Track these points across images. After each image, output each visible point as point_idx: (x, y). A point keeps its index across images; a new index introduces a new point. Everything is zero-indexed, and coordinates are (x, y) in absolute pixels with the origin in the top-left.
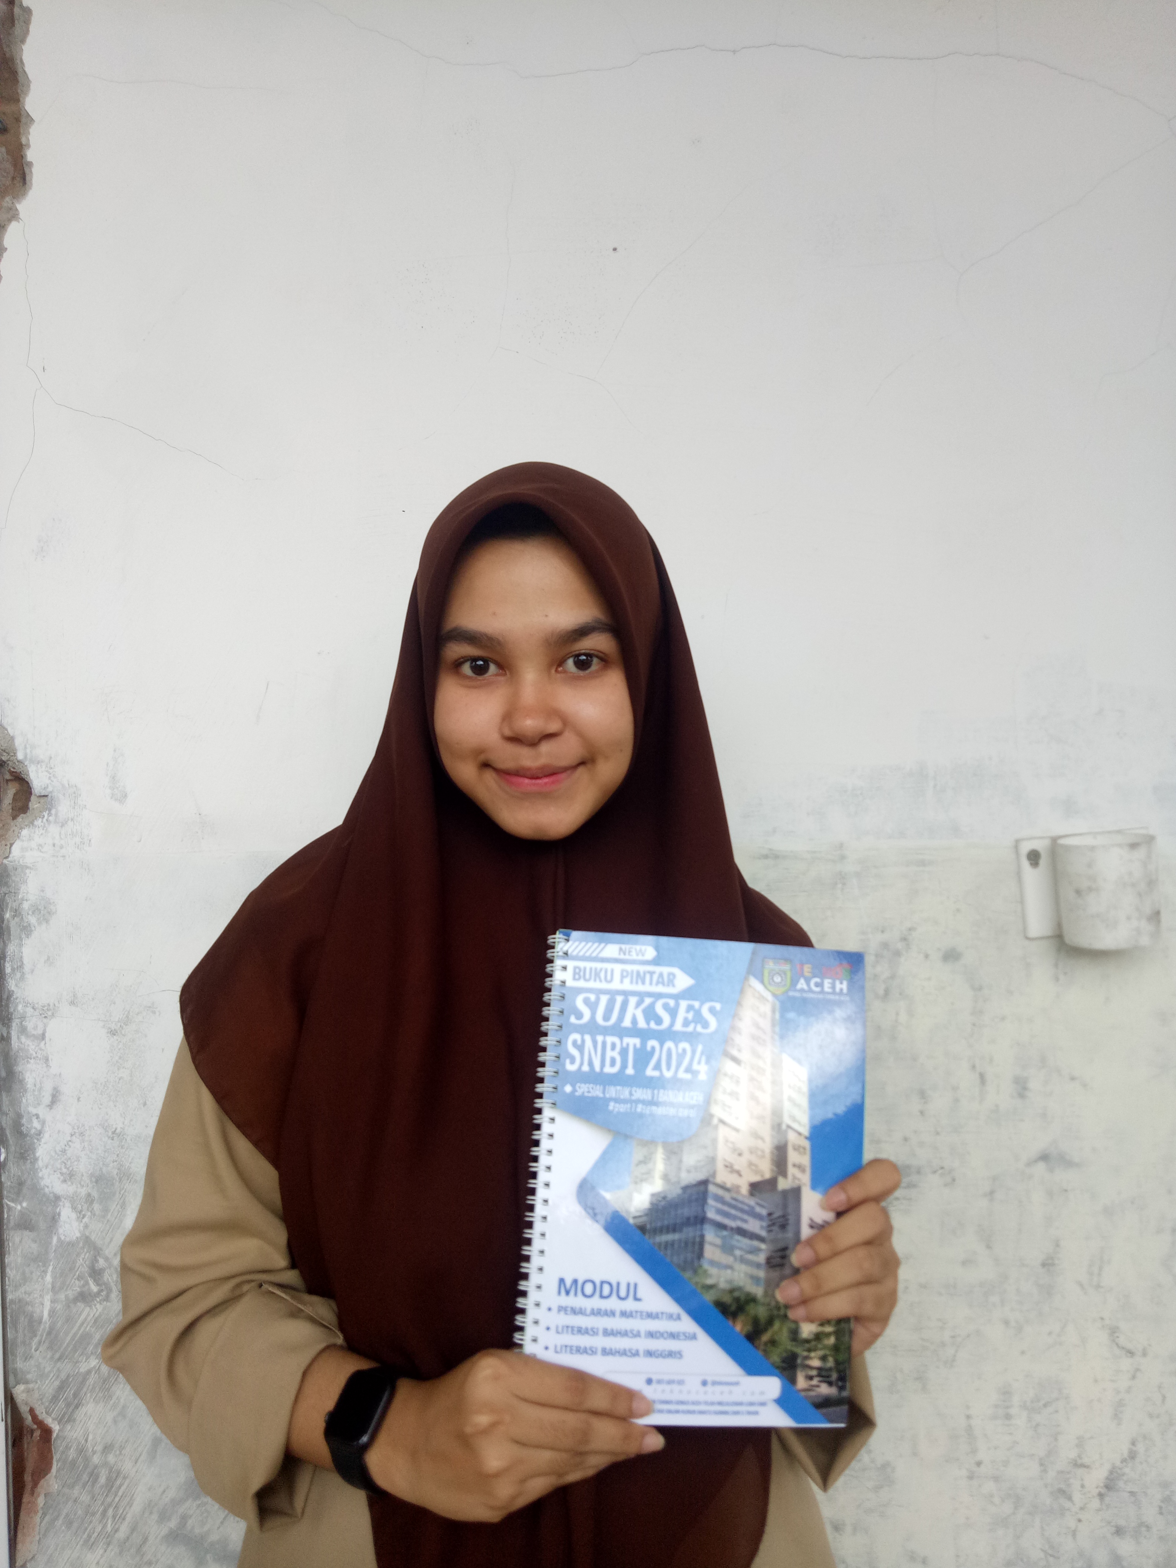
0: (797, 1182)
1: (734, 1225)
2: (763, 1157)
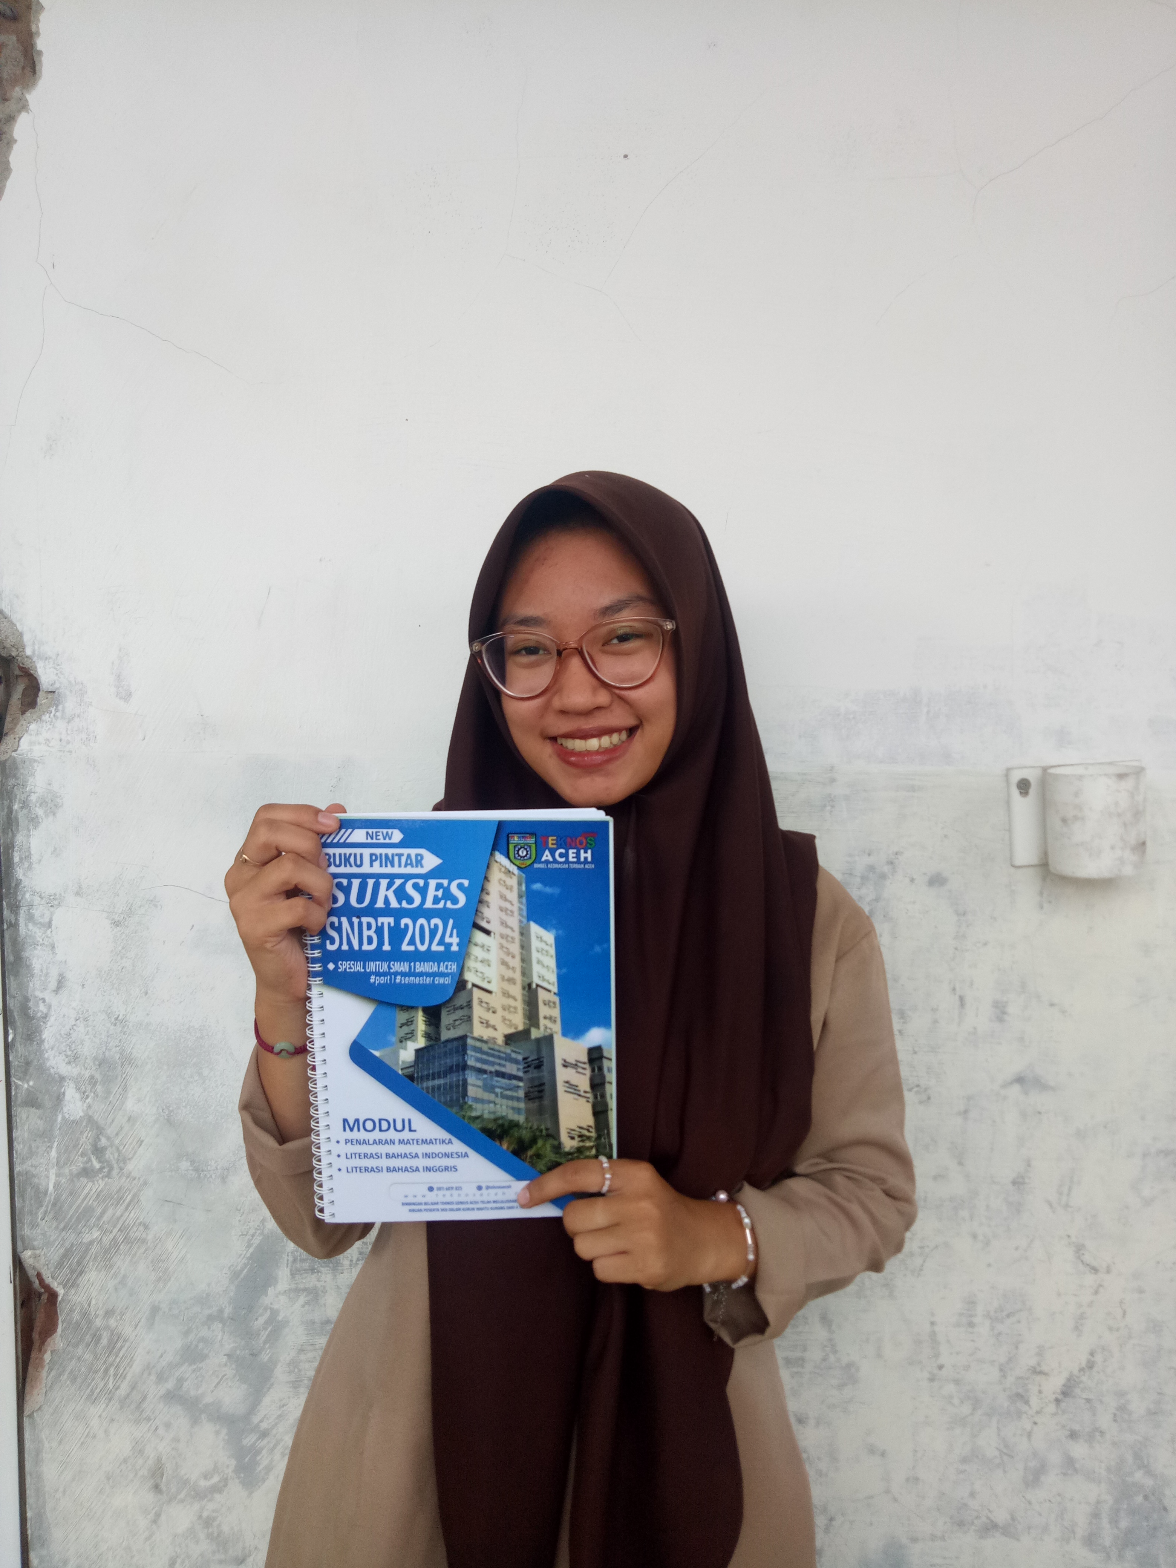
0: (549, 1031)
1: (492, 1069)
2: (516, 1012)
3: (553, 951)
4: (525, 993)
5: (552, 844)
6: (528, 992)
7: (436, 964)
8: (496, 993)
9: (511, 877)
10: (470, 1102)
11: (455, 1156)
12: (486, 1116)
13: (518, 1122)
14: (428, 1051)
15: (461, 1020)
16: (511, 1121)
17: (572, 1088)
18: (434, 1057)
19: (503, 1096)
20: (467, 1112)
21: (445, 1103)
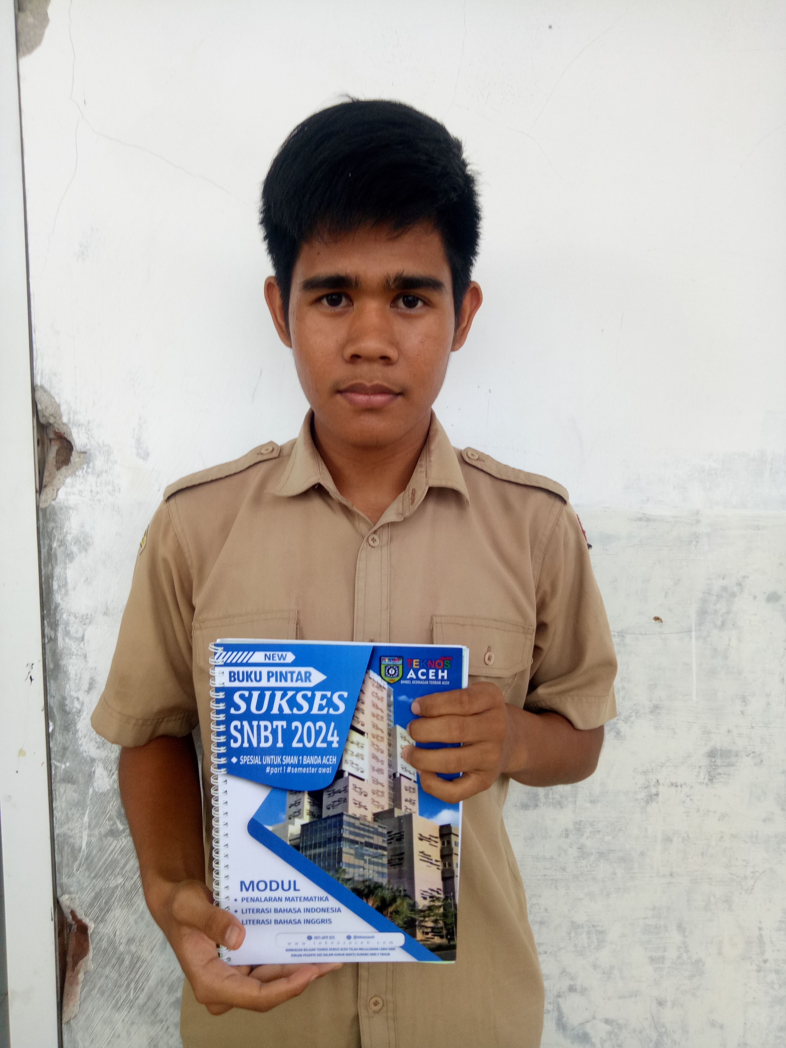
0: (409, 811)
1: (363, 840)
2: (383, 796)
4: (391, 781)
5: (416, 665)
6: (393, 780)
7: (320, 757)
8: (367, 781)
9: (382, 691)
10: (344, 867)
11: (330, 910)
12: (357, 878)
13: (382, 884)
14: (312, 826)
15: (339, 801)
16: (376, 883)
17: (426, 857)
18: (316, 831)
19: (370, 863)
20: (341, 875)
21: (324, 868)
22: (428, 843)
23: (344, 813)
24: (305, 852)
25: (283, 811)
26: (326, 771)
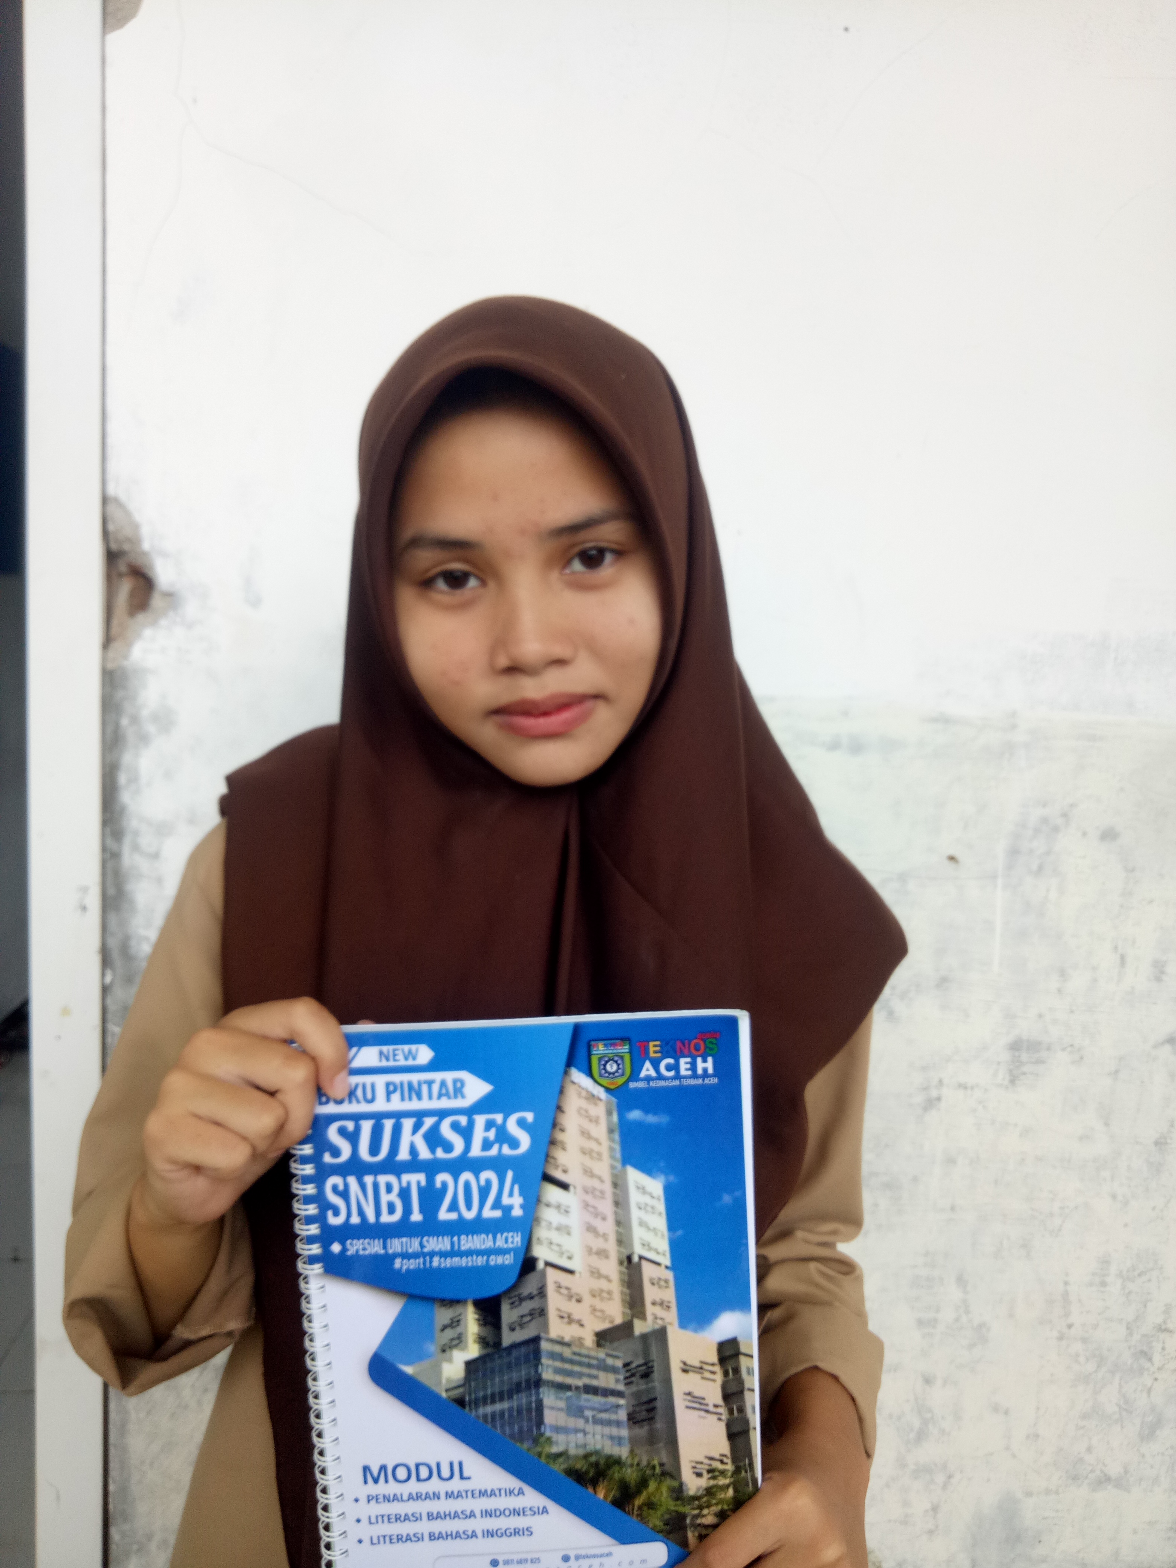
0: (660, 1322)
1: (580, 1383)
2: (610, 1299)
3: (661, 1207)
4: (624, 1270)
5: (655, 1052)
6: (627, 1268)
7: (490, 1236)
8: (580, 1273)
9: (596, 1104)
10: (548, 1433)
11: (528, 1512)
12: (572, 1451)
13: (620, 1457)
14: (485, 1363)
15: (531, 1314)
16: (609, 1458)
17: (697, 1402)
18: (493, 1371)
19: (596, 1421)
20: (544, 1448)
21: (512, 1436)
22: (698, 1376)
23: (543, 1335)
24: (476, 1411)
25: (431, 1338)
26: (503, 1262)
